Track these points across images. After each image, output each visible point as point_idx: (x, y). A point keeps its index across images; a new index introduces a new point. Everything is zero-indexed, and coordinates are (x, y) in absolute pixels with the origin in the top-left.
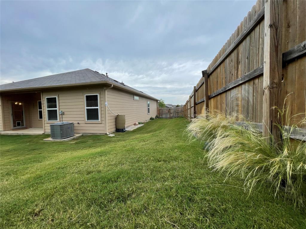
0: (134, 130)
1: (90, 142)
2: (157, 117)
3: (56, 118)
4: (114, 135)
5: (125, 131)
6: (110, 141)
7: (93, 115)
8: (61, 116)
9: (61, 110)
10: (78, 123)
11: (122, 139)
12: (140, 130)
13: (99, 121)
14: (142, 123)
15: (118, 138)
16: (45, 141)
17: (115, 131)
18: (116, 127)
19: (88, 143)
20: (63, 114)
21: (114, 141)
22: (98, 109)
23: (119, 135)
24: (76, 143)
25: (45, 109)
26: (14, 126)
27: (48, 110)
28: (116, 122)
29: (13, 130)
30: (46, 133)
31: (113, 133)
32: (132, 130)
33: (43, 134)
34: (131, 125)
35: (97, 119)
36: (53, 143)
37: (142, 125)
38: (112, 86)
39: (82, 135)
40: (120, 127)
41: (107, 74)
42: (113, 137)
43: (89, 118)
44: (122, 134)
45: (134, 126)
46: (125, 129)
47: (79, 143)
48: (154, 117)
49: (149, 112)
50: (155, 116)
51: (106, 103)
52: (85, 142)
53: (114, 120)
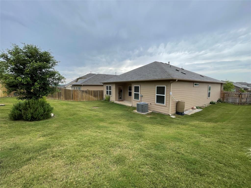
0: (192, 114)
1: (159, 119)
2: (219, 101)
3: (138, 98)
4: (175, 117)
5: (183, 115)
6: (172, 122)
7: (160, 100)
8: (141, 97)
9: (141, 94)
10: (151, 104)
11: (182, 122)
12: (199, 116)
13: (165, 104)
14: (200, 108)
15: (178, 120)
16: (134, 112)
17: (175, 113)
18: (176, 110)
19: (158, 119)
20: (142, 96)
21: (175, 123)
22: (164, 96)
23: (179, 118)
24: (151, 118)
25: (133, 93)
26: (119, 99)
27: (135, 93)
28: (176, 106)
29: (119, 101)
30: (133, 106)
31: (174, 114)
32: (190, 114)
33: (132, 106)
34: (189, 109)
35: (164, 103)
36: (138, 114)
37: (200, 110)
38: (177, 80)
39: (152, 112)
40: (180, 111)
41: (169, 62)
42: (174, 118)
43: (158, 101)
44: (181, 117)
45: (191, 110)
46: (184, 113)
47: (152, 118)
48: (215, 101)
49: (209, 96)
50: (217, 100)
51: (171, 93)
52: (156, 119)
53: (175, 105)
